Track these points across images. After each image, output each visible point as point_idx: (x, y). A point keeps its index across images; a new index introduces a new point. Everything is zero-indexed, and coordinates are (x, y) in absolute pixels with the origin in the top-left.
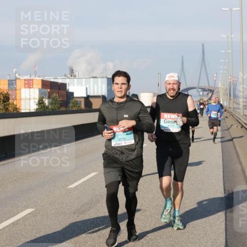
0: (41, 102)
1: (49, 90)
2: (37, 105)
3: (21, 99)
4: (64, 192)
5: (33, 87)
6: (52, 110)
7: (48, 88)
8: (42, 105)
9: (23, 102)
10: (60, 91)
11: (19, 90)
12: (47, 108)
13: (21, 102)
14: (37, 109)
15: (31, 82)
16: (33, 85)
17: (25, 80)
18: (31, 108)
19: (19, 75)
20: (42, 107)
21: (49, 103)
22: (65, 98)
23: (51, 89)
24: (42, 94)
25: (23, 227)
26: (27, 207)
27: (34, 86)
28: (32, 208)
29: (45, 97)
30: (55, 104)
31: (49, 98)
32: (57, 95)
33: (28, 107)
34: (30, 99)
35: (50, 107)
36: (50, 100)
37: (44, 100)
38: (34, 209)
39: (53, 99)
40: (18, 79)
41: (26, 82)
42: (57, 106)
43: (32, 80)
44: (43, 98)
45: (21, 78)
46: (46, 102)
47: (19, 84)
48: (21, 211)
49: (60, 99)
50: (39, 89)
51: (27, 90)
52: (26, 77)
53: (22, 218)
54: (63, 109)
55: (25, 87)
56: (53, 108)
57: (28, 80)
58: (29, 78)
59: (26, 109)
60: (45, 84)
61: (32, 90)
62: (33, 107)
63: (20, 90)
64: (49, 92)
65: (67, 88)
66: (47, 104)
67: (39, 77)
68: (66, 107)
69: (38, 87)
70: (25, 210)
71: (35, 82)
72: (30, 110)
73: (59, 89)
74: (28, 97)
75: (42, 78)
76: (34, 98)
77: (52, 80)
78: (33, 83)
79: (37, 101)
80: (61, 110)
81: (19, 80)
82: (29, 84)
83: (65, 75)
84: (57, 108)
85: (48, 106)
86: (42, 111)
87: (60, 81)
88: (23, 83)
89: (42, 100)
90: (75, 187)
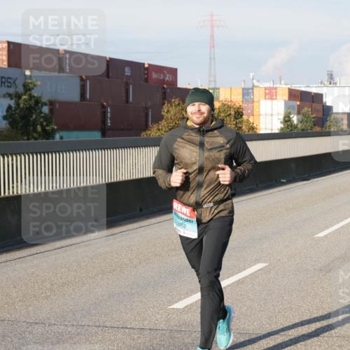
0: (287, 120)
1: (298, 103)
2: (281, 123)
3: (260, 115)
4: (309, 243)
5: (276, 99)
6: (303, 130)
7: (297, 101)
8: (289, 123)
9: (262, 119)
10: (314, 105)
11: (257, 102)
12: (296, 127)
13: (259, 119)
14: (282, 129)
15: (274, 91)
16: (276, 96)
17: (266, 89)
18: (274, 128)
19: (258, 81)
20: (288, 125)
21: (298, 120)
22: (320, 115)
23: (301, 101)
24: (289, 109)
25: (250, 286)
26: (257, 261)
27: (278, 97)
28: (264, 262)
29: (292, 112)
30: (306, 122)
31: (299, 113)
32: (310, 110)
33: (269, 126)
34: (272, 115)
35: (299, 126)
36: (300, 117)
37: (291, 116)
38: (267, 264)
39: (304, 115)
40: (256, 87)
41: (267, 91)
42: (310, 124)
43: (276, 88)
44: (290, 113)
45: (261, 86)
46: (295, 119)
47: (258, 94)
48: (250, 266)
49: (314, 116)
50: (285, 101)
51: (269, 102)
52: (268, 85)
53: (250, 275)
54: (317, 129)
55: (265, 99)
56: (303, 127)
57: (270, 89)
58: (272, 86)
59: (266, 129)
60: (293, 94)
61: (275, 102)
62: (276, 126)
63: (259, 102)
64: (298, 105)
65: (324, 100)
66: (295, 122)
67: (286, 85)
68: (323, 127)
69: (284, 98)
70: (255, 264)
71: (279, 92)
72: (272, 130)
73: (313, 102)
74: (270, 113)
75: (289, 86)
76: (278, 114)
77: (303, 89)
78: (276, 92)
79: (282, 117)
80: (314, 130)
81: (258, 89)
82: (271, 94)
83: (321, 83)
84: (309, 128)
85: (297, 125)
86: (289, 132)
87: (314, 90)
88: (262, 92)
89: (289, 117)
90: (324, 236)
